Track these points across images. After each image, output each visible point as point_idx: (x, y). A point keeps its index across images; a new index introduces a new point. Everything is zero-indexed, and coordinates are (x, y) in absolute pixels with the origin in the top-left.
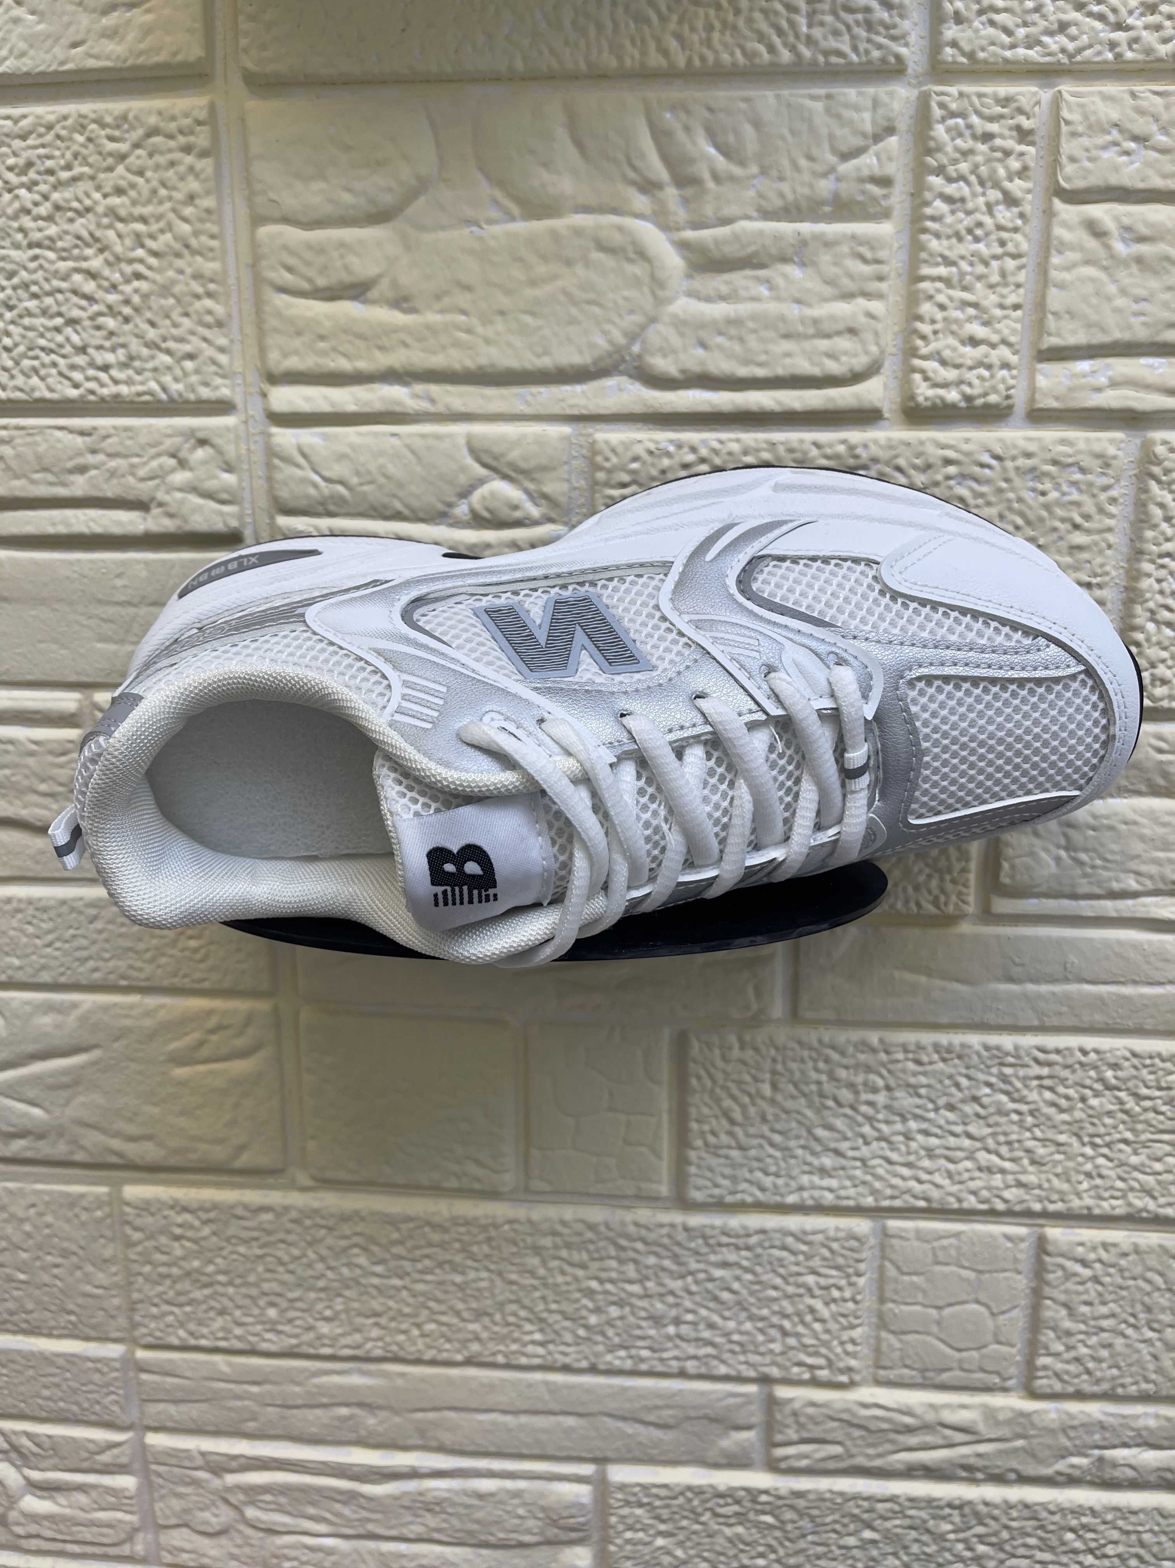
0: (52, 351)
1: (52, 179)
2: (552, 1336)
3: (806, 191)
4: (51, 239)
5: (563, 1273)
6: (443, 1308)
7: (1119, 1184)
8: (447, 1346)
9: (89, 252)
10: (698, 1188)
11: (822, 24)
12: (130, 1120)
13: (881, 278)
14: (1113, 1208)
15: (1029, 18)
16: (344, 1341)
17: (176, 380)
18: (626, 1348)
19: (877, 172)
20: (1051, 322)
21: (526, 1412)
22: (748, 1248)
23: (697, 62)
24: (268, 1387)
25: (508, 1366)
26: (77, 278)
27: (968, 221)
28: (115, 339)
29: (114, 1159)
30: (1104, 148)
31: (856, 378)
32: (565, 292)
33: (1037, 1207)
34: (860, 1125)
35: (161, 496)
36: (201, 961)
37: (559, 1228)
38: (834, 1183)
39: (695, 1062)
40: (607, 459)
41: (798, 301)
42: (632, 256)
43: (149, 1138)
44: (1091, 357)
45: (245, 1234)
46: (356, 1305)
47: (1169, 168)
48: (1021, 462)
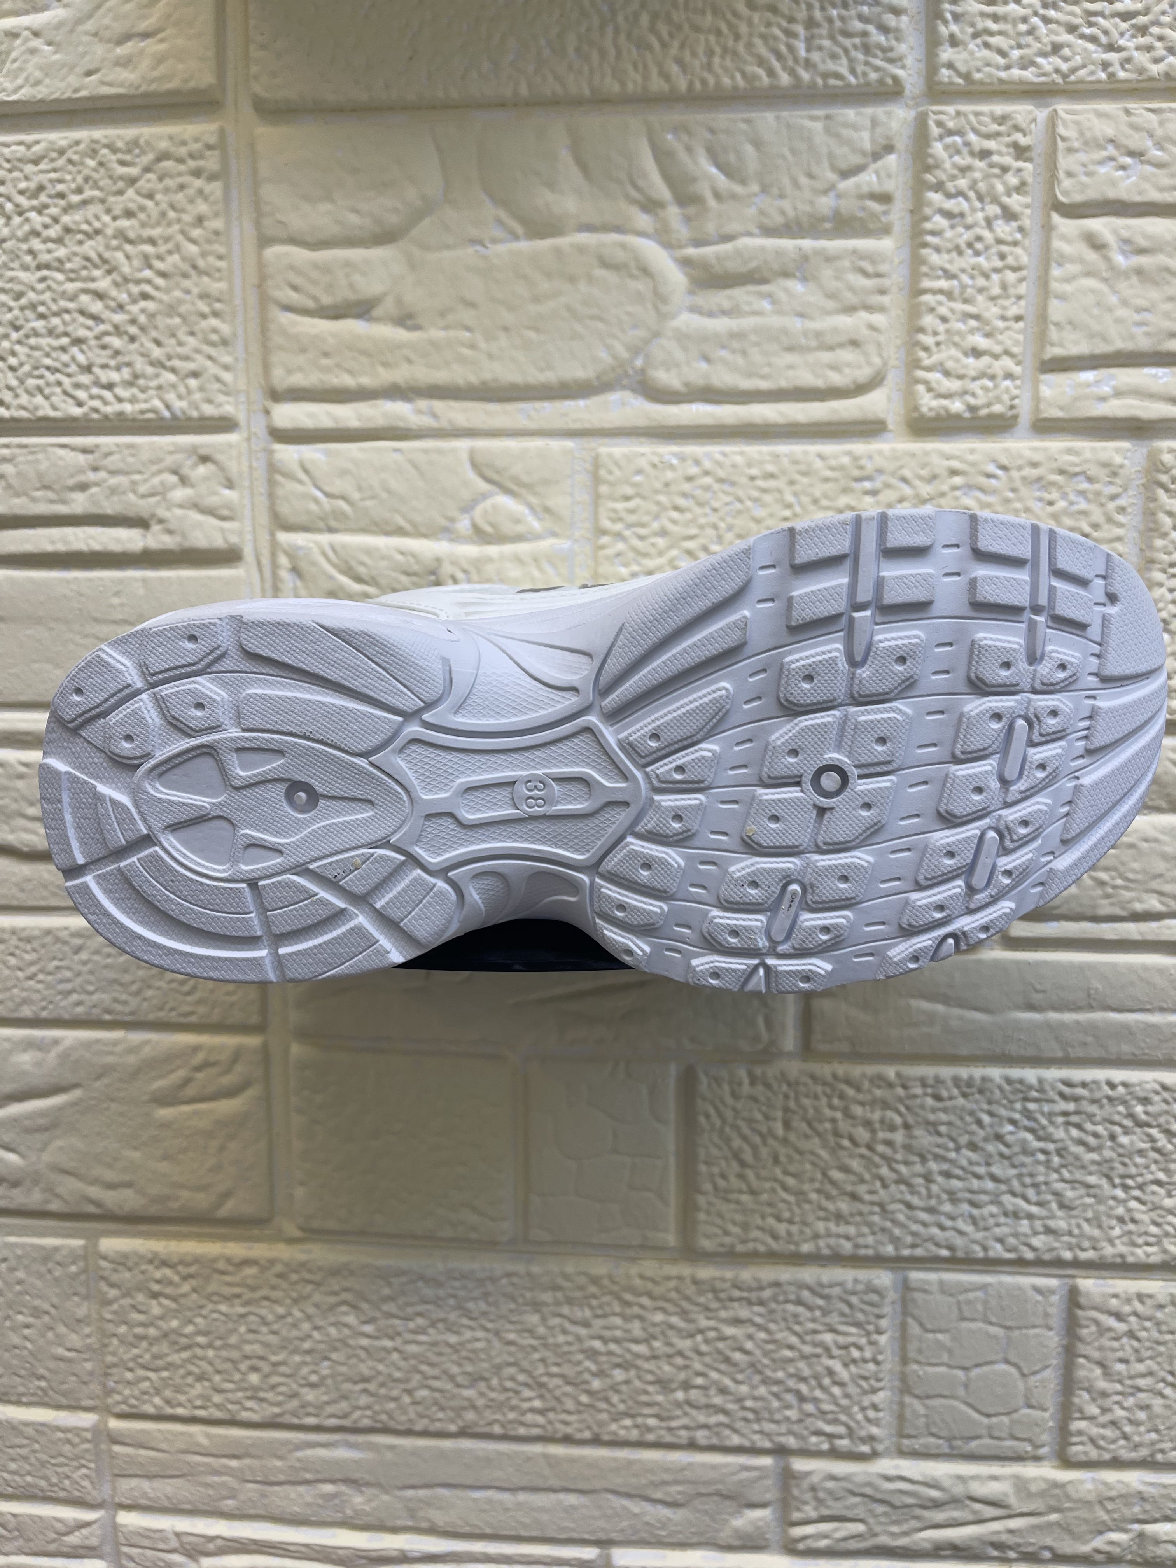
0: (57, 370)
1: (62, 202)
2: (553, 1403)
3: (807, 208)
4: (60, 261)
5: (565, 1332)
6: (436, 1372)
7: (1153, 1229)
8: (440, 1415)
9: (96, 273)
10: (707, 1236)
11: (820, 48)
12: (109, 1166)
13: (882, 292)
14: (1148, 1255)
15: (1024, 40)
16: (329, 1410)
17: (180, 397)
18: (632, 1416)
19: (877, 188)
20: (1053, 332)
21: (524, 1489)
22: (761, 1303)
23: (698, 86)
24: (247, 1461)
25: (504, 1438)
26: (85, 298)
27: (968, 236)
28: (120, 359)
29: (91, 1209)
30: (1101, 163)
31: (859, 389)
32: (569, 308)
33: (1067, 1255)
34: (878, 1166)
35: (162, 513)
36: (188, 994)
37: (561, 1281)
38: (851, 1230)
39: (704, 1099)
40: (610, 472)
41: (801, 315)
42: (635, 272)
43: (128, 1185)
44: (1094, 368)
45: (227, 1291)
46: (343, 1369)
47: (1166, 181)
48: (1028, 472)
